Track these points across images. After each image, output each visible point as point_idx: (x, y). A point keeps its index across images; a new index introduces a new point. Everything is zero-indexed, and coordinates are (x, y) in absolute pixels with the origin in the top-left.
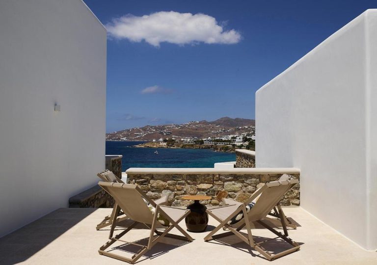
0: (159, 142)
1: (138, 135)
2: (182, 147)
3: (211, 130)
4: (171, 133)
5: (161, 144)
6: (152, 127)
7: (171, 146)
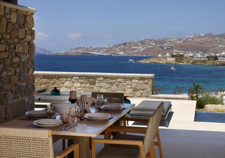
0: (166, 58)
1: (136, 49)
2: (193, 63)
3: (219, 44)
4: (172, 47)
5: (168, 59)
6: (151, 40)
7: (180, 62)
